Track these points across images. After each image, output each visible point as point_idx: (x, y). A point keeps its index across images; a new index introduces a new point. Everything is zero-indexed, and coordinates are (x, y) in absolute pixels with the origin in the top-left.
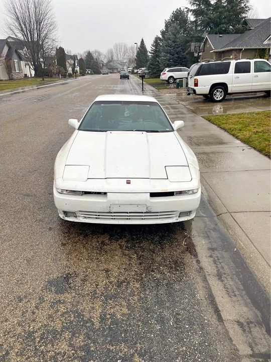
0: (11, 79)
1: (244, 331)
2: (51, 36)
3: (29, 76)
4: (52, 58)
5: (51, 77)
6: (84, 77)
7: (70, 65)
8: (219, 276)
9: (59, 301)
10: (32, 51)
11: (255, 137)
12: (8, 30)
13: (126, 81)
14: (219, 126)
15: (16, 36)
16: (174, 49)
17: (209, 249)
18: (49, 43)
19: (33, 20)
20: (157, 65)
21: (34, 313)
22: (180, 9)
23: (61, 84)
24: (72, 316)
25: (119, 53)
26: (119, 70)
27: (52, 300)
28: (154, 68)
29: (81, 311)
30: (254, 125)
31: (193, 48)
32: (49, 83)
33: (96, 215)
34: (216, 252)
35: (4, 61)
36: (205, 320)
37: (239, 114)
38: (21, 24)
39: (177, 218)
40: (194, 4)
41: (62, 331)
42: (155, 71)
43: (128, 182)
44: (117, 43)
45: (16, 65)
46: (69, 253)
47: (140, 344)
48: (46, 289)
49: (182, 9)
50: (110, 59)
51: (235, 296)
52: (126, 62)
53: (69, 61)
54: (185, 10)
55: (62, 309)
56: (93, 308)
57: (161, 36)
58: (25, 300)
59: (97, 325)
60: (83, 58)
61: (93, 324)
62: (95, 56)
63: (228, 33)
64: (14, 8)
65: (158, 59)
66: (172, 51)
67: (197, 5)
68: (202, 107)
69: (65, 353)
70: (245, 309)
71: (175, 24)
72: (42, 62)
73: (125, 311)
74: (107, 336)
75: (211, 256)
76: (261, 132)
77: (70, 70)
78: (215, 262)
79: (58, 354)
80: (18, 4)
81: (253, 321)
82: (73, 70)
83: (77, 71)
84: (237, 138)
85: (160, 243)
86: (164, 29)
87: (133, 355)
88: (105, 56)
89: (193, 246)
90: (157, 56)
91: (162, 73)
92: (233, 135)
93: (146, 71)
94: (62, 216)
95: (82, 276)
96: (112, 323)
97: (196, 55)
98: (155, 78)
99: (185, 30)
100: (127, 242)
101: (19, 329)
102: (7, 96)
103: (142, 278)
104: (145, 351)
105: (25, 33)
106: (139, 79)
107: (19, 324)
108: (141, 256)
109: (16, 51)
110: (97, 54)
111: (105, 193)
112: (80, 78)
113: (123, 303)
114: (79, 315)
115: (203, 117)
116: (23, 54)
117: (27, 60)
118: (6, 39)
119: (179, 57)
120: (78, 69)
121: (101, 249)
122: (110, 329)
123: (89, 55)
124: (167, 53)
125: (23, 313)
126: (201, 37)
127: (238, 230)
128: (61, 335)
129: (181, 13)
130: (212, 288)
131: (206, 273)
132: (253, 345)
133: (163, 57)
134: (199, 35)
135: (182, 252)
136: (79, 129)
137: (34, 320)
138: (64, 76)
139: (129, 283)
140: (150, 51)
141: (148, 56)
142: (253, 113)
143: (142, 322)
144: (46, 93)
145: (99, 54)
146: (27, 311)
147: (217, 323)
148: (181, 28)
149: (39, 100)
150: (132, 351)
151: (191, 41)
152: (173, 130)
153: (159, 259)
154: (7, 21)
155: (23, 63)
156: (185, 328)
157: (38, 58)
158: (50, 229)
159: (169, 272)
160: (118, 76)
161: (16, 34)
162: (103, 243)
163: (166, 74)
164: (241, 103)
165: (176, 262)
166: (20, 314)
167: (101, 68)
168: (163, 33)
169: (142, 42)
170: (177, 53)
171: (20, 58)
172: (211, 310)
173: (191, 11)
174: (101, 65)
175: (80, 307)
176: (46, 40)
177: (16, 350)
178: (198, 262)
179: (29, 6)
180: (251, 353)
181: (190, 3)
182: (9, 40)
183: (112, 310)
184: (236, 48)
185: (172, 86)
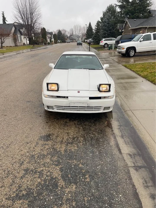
0: (16, 46)
1: (132, 157)
2: (38, 21)
3: (26, 44)
4: (39, 34)
5: (38, 44)
6: (57, 44)
7: (49, 37)
8: (122, 137)
9: (46, 144)
10: (28, 30)
11: (150, 75)
12: (14, 18)
13: (80, 46)
14: (131, 70)
15: (19, 21)
16: (108, 27)
17: (118, 126)
18: (37, 26)
19: (28, 12)
20: (98, 37)
21: (34, 148)
22: (112, 5)
23: (43, 48)
24: (52, 149)
25: (76, 30)
26: (76, 40)
27: (42, 144)
28: (96, 39)
29: (56, 148)
30: (150, 69)
31: (118, 27)
32: (37, 48)
33: (63, 108)
34: (122, 127)
35: (12, 35)
36: (113, 153)
37: (143, 63)
38: (22, 15)
39: (103, 110)
40: (120, 2)
41: (47, 155)
42: (97, 40)
43: (79, 92)
44: (76, 25)
45: (19, 38)
46: (50, 126)
47: (82, 160)
48: (40, 139)
49: (113, 5)
50: (71, 34)
51: (129, 144)
52: (80, 36)
53: (48, 35)
54: (115, 5)
55: (47, 147)
56: (61, 147)
57: (100, 21)
58: (30, 143)
59: (63, 153)
60: (56, 33)
61: (61, 153)
62: (63, 32)
63: (139, 18)
64: (18, 6)
65: (98, 33)
66: (107, 29)
67: (121, 2)
68: (122, 60)
69: (48, 163)
70: (133, 149)
71: (109, 13)
72: (33, 36)
73: (76, 148)
74: (67, 157)
75: (119, 129)
76: (153, 72)
77: (49, 40)
78: (121, 131)
79: (46, 163)
80: (20, 3)
81: (137, 154)
82: (50, 40)
83: (52, 41)
84: (140, 75)
85: (94, 123)
86: (102, 17)
87: (79, 164)
88: (69, 32)
89: (111, 124)
90: (98, 32)
91: (100, 42)
92: (138, 74)
93: (92, 41)
94: (46, 109)
95: (56, 135)
96: (70, 152)
97: (120, 31)
98: (97, 44)
99: (115, 17)
100: (78, 122)
101: (28, 154)
102: (14, 55)
103: (85, 136)
104: (84, 163)
105: (24, 19)
106: (87, 45)
107: (28, 152)
108: (84, 128)
109: (19, 30)
110: (64, 31)
111: (67, 97)
112: (54, 45)
113: (75, 145)
114: (55, 149)
115: (122, 65)
116: (23, 32)
117: (25, 35)
118: (14, 24)
119: (110, 32)
120: (53, 40)
121: (65, 124)
122: (69, 154)
123: (60, 32)
124: (104, 30)
125: (29, 148)
126: (123, 21)
127: (134, 118)
128: (47, 156)
129: (112, 7)
130: (118, 141)
131: (116, 135)
132: (135, 163)
133: (102, 32)
134: (123, 19)
135: (105, 127)
136: (54, 68)
137: (34, 151)
138: (45, 44)
139: (78, 138)
140: (94, 29)
141: (93, 32)
142: (151, 63)
143: (84, 153)
144: (36, 53)
145: (65, 31)
146: (31, 147)
147: (119, 154)
148: (112, 16)
149: (32, 57)
150: (79, 163)
151: (118, 23)
152: (103, 69)
153: (93, 129)
154: (14, 13)
155: (22, 37)
156: (104, 155)
157: (31, 34)
158: (40, 116)
159: (98, 134)
160: (76, 43)
161: (19, 20)
162: (66, 122)
163: (103, 42)
164: (145, 58)
165: (101, 131)
166: (28, 148)
167: (66, 39)
168: (102, 19)
169: (90, 24)
170: (110, 30)
171: (21, 34)
172: (116, 149)
173: (118, 6)
174: (66, 37)
175: (55, 147)
176: (36, 24)
177: (27, 161)
178: (112, 131)
179: (27, 4)
180: (134, 166)
181: (118, 1)
182: (15, 24)
183: (70, 148)
184: (144, 26)
185: (106, 49)
